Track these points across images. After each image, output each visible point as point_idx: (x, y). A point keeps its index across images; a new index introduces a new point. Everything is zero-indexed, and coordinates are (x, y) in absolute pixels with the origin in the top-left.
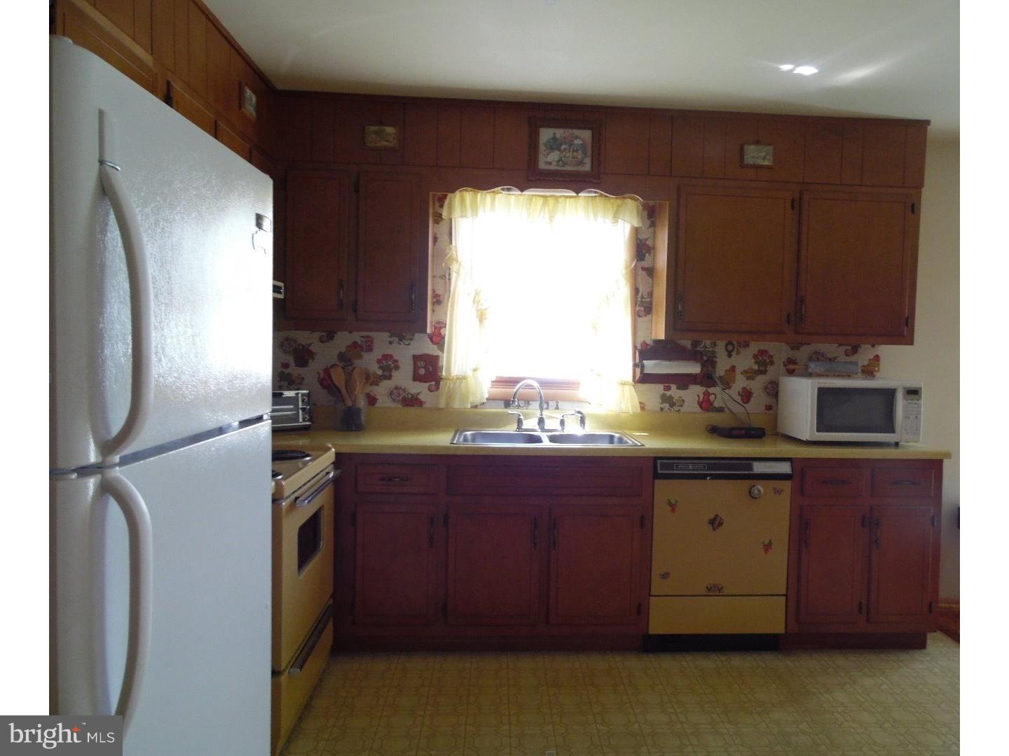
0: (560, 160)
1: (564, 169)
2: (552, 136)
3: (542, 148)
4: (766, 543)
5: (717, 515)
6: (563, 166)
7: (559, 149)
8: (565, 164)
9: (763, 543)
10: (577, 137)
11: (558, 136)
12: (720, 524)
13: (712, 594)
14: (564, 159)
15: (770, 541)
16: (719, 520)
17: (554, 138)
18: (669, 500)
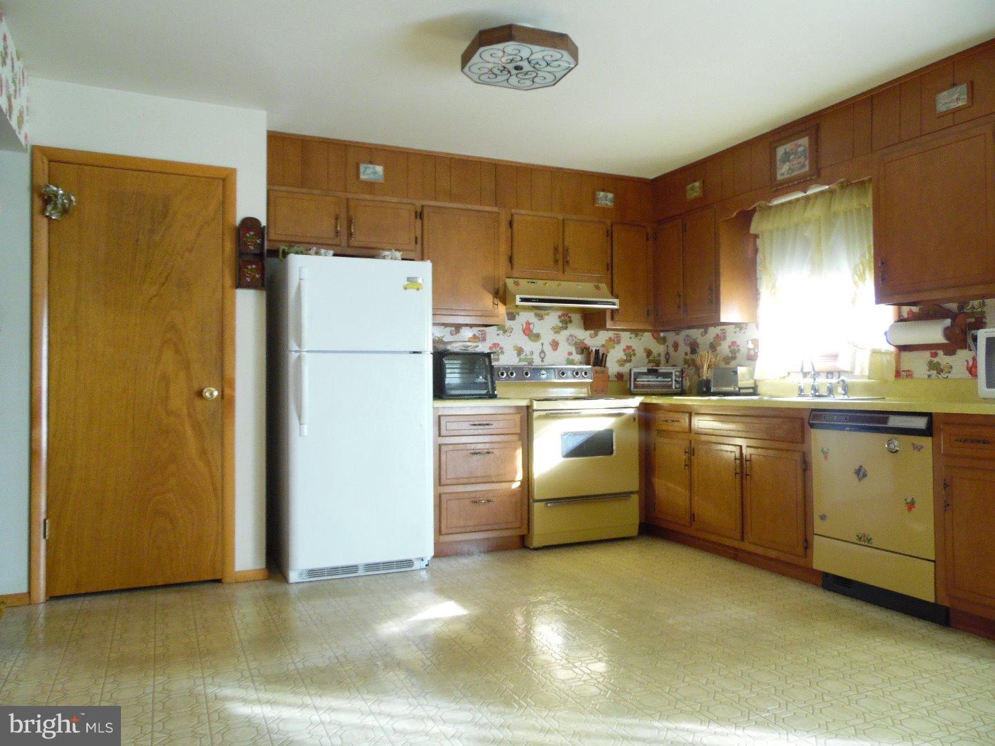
0: (790, 169)
1: (793, 175)
2: (784, 151)
3: (778, 163)
4: (909, 501)
5: (861, 466)
6: (792, 173)
7: (789, 160)
8: (793, 171)
9: (906, 500)
10: (800, 146)
11: (787, 150)
12: (865, 475)
13: (863, 543)
14: (792, 167)
15: (913, 499)
16: (863, 470)
17: (786, 153)
18: (823, 449)
